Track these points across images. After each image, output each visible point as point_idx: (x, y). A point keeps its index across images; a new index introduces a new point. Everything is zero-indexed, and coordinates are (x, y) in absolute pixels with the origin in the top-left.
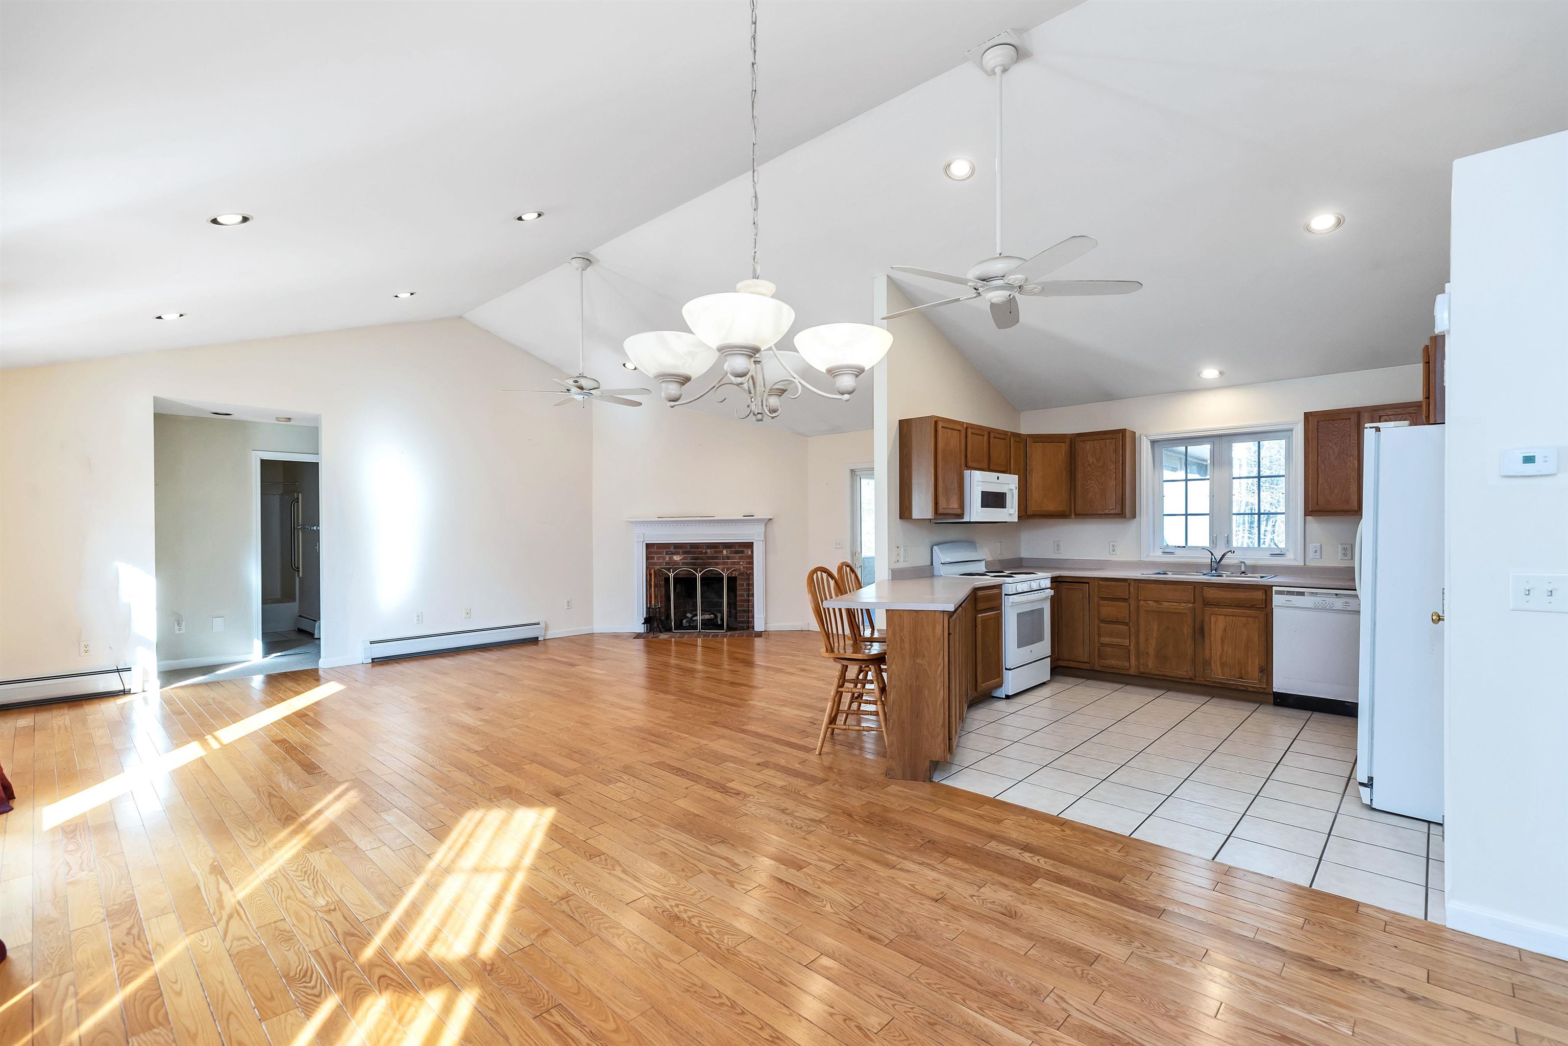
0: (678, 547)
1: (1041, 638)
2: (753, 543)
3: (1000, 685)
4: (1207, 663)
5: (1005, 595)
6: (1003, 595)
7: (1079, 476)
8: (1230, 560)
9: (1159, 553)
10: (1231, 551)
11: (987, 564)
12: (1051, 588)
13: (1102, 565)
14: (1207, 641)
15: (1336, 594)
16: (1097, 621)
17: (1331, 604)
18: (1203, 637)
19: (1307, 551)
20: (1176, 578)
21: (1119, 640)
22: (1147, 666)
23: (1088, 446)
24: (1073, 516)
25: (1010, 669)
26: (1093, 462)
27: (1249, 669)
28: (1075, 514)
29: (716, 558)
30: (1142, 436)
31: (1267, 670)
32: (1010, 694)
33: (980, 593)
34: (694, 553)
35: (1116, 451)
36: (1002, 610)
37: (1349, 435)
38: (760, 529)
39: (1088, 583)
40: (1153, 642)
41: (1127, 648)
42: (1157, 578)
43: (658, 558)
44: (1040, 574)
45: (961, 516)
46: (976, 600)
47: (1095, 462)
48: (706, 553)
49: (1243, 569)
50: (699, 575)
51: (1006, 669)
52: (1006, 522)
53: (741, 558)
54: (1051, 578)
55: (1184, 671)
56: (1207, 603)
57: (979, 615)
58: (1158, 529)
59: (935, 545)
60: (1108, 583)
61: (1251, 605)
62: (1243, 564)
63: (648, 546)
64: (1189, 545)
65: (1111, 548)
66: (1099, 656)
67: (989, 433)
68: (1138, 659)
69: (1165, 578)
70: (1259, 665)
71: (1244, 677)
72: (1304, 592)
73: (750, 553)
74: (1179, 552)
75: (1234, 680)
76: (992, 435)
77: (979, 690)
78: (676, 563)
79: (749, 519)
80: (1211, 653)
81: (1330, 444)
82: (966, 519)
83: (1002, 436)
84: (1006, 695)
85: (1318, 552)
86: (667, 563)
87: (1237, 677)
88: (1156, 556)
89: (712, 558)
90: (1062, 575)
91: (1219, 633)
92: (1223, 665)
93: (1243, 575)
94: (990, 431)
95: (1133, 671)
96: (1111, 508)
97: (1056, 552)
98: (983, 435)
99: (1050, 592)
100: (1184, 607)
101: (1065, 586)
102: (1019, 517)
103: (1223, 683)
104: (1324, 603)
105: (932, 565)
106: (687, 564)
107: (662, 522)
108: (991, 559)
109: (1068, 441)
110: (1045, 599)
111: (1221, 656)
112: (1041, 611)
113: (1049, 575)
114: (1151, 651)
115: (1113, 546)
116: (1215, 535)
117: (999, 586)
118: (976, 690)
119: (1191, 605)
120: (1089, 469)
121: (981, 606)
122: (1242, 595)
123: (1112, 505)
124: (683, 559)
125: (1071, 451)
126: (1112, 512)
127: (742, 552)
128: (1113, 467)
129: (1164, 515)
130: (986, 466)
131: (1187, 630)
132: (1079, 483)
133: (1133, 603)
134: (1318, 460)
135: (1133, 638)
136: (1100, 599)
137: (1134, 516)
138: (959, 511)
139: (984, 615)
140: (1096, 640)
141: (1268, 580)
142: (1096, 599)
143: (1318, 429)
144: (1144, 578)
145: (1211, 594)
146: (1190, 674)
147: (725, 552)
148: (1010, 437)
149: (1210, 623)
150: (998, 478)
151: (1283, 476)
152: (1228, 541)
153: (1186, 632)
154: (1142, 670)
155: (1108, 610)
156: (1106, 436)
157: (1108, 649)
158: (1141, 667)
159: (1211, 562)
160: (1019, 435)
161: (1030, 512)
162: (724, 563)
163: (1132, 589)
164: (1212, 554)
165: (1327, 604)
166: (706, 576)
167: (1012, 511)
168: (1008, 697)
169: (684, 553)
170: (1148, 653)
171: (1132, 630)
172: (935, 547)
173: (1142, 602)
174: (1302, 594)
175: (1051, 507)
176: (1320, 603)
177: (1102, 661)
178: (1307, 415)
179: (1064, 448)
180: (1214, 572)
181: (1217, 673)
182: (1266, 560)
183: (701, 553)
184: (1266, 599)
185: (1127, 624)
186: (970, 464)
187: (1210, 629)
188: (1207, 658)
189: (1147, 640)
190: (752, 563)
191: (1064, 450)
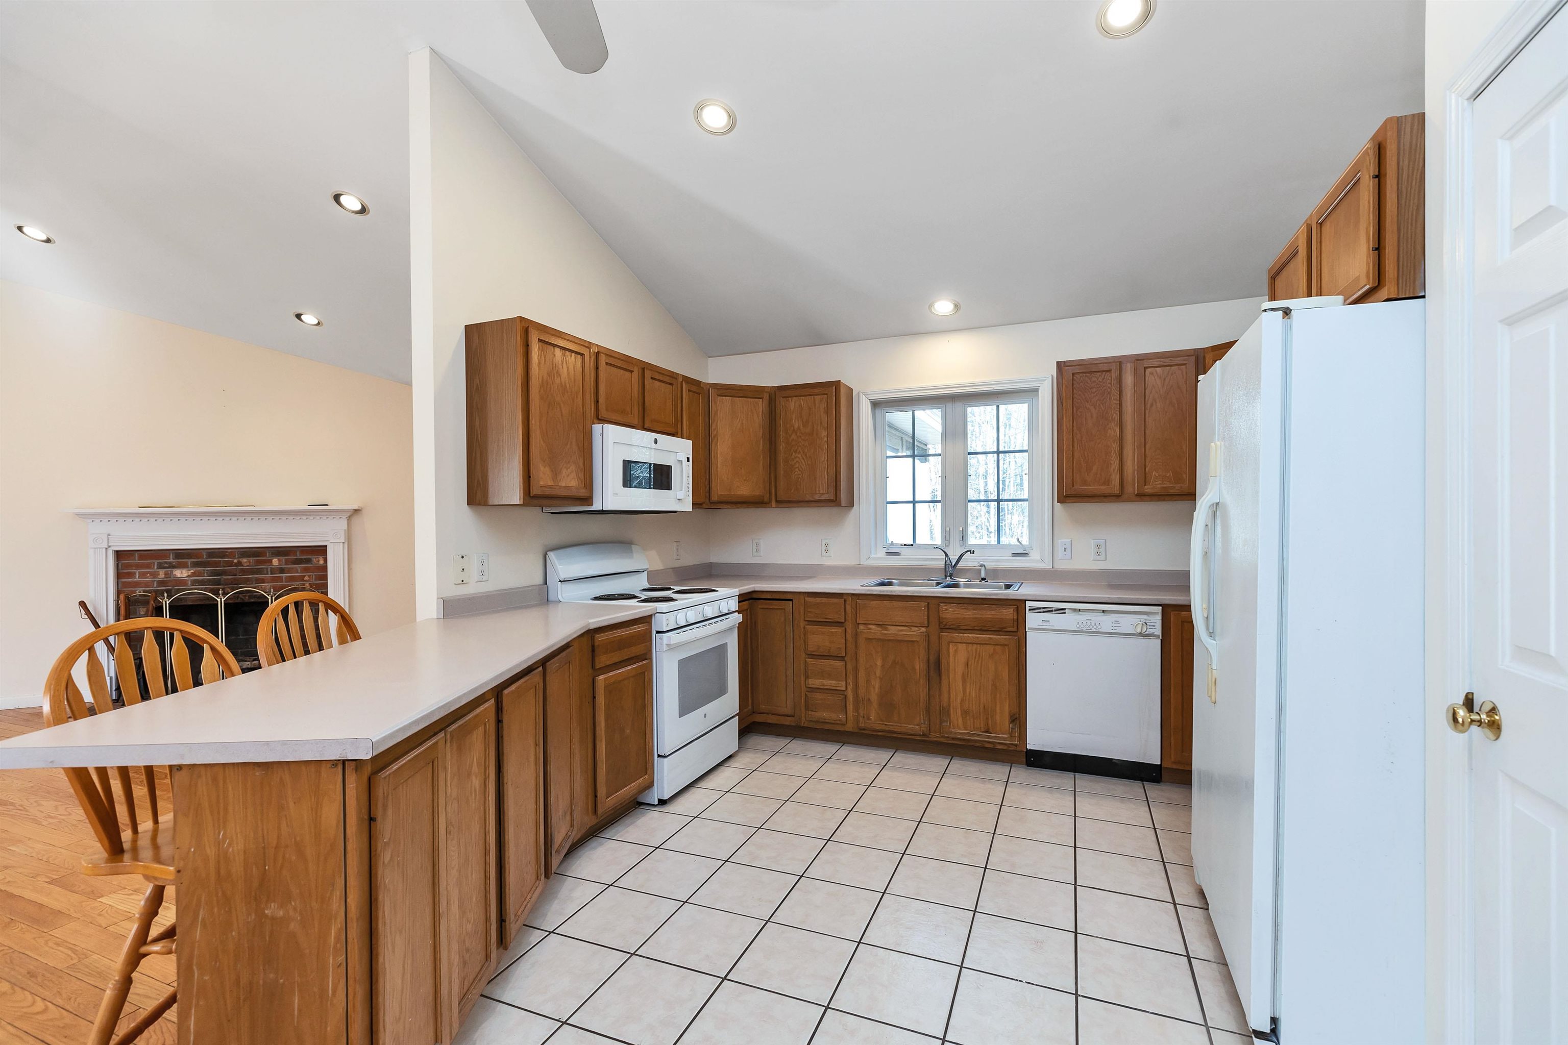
0: (182, 556)
1: (722, 691)
2: (326, 546)
3: (650, 785)
4: (945, 712)
5: (658, 632)
6: (654, 632)
7: (782, 447)
8: (968, 562)
9: (881, 554)
10: (970, 551)
11: (651, 575)
12: (739, 612)
13: (811, 572)
14: (945, 682)
15: (1103, 611)
16: (803, 655)
17: (1097, 624)
18: (940, 675)
19: (1055, 549)
20: (906, 592)
21: (833, 683)
22: (869, 719)
23: (793, 404)
24: (774, 504)
25: (665, 757)
26: (799, 428)
27: (998, 718)
28: (777, 502)
29: (259, 571)
30: (861, 394)
31: (1019, 719)
32: (666, 797)
33: (601, 638)
34: (216, 564)
35: (827, 412)
36: (651, 659)
37: (1110, 393)
38: (341, 524)
39: (791, 600)
40: (876, 684)
41: (843, 693)
42: (880, 591)
43: (142, 575)
44: (723, 591)
45: (588, 500)
46: (593, 651)
47: (802, 427)
48: (240, 564)
49: (983, 575)
50: (221, 601)
51: (659, 756)
52: (675, 512)
53: (306, 570)
54: (738, 596)
55: (914, 726)
56: (944, 627)
57: (601, 677)
58: (881, 522)
59: (549, 551)
60: (818, 600)
61: (999, 629)
62: (983, 567)
63: (119, 555)
64: (917, 542)
65: (824, 548)
66: (807, 708)
67: (643, 369)
68: (856, 709)
69: (891, 591)
70: (1010, 712)
71: (991, 731)
72: (1064, 609)
73: (322, 562)
74: (905, 552)
75: (979, 735)
76: (648, 374)
77: (600, 811)
78: (181, 582)
79: (319, 511)
80: (949, 698)
81: (1088, 406)
82: (597, 506)
83: (667, 379)
84: (659, 800)
85: (1068, 550)
86: (162, 583)
87: (983, 730)
88: (878, 558)
89: (252, 572)
90: (757, 589)
91: (960, 669)
92: (965, 713)
93: (983, 582)
94: (644, 367)
95: (850, 727)
96: (821, 492)
97: (755, 554)
98: (632, 372)
99: (738, 618)
100: (915, 633)
101: (761, 605)
102: (695, 505)
103: (964, 740)
104: (1089, 624)
105: (546, 584)
106: (202, 582)
107: (145, 515)
108: (661, 568)
109: (766, 396)
110: (730, 629)
111: (962, 701)
112: (721, 650)
113: (736, 591)
114: (874, 697)
115: (826, 545)
116: (948, 529)
117: (647, 620)
118: (595, 811)
119: (923, 629)
120: (793, 436)
121: (603, 660)
122: (988, 614)
123: (823, 491)
124: (193, 574)
125: (771, 412)
126: (823, 498)
127: (309, 561)
128: (824, 433)
129: (888, 503)
130: (635, 421)
131: (919, 665)
132: (781, 456)
133: (849, 626)
134: (1073, 426)
135: (850, 680)
136: (806, 623)
137: (851, 504)
138: (583, 493)
139: (611, 674)
140: (803, 682)
141: (1015, 592)
142: (802, 624)
143: (1073, 385)
144: (863, 592)
145: (950, 613)
146: (924, 728)
147: (275, 562)
148: (682, 382)
149: (949, 656)
150: (656, 442)
151: (1026, 451)
152: (964, 537)
153: (917, 667)
154: (862, 725)
155: (820, 639)
156: (816, 391)
157: (818, 696)
158: (861, 719)
159: (946, 565)
160: (697, 383)
161: (715, 498)
162: (274, 580)
163: (848, 607)
164: (947, 555)
165: (1093, 624)
166: (239, 600)
167: (680, 495)
168: (662, 802)
169: (195, 565)
170: (869, 700)
171: (849, 667)
172: (551, 555)
173: (861, 627)
174: (1062, 611)
175: (744, 490)
176: (1085, 624)
177: (810, 713)
178: (1060, 366)
179: (761, 406)
180: (948, 579)
181: (959, 727)
182: (1009, 563)
183: (230, 564)
184: (1017, 620)
185: (842, 659)
186: (603, 413)
187: (948, 663)
188: (945, 704)
189: (868, 681)
190: (325, 577)
191: (761, 410)
